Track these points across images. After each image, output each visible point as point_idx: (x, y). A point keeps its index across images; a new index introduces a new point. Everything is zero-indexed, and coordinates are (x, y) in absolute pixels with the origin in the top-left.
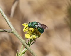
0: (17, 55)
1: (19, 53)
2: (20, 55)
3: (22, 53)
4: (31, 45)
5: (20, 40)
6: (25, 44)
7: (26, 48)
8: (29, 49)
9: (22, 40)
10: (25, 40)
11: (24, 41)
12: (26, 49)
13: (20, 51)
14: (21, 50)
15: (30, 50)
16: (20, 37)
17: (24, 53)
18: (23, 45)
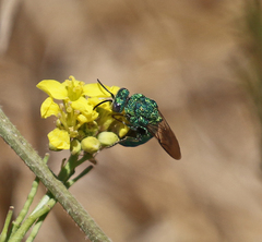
0: (11, 226)
1: (19, 220)
2: (24, 227)
3: (30, 221)
4: (75, 180)
5: (24, 158)
6: (48, 176)
7: (51, 196)
8: (65, 202)
9: (33, 156)
10: (45, 160)
11: (40, 163)
12: (52, 202)
13: (24, 211)
14: (27, 203)
15: (69, 206)
16: (25, 146)
17: (42, 218)
18: (38, 179)
